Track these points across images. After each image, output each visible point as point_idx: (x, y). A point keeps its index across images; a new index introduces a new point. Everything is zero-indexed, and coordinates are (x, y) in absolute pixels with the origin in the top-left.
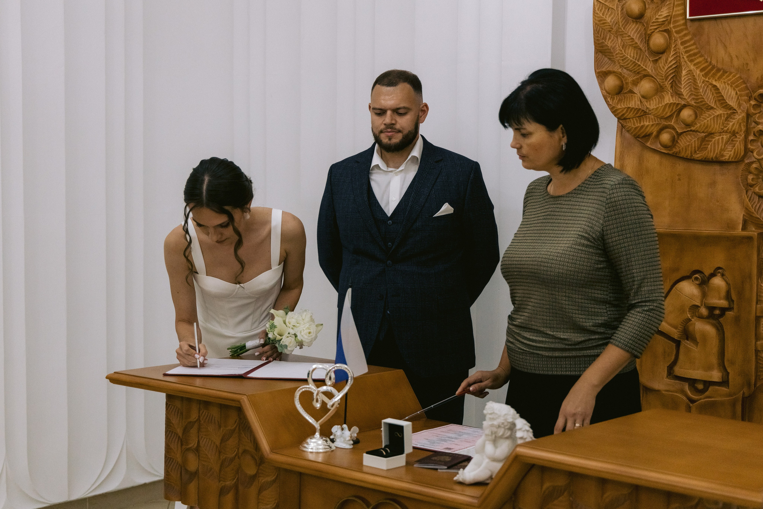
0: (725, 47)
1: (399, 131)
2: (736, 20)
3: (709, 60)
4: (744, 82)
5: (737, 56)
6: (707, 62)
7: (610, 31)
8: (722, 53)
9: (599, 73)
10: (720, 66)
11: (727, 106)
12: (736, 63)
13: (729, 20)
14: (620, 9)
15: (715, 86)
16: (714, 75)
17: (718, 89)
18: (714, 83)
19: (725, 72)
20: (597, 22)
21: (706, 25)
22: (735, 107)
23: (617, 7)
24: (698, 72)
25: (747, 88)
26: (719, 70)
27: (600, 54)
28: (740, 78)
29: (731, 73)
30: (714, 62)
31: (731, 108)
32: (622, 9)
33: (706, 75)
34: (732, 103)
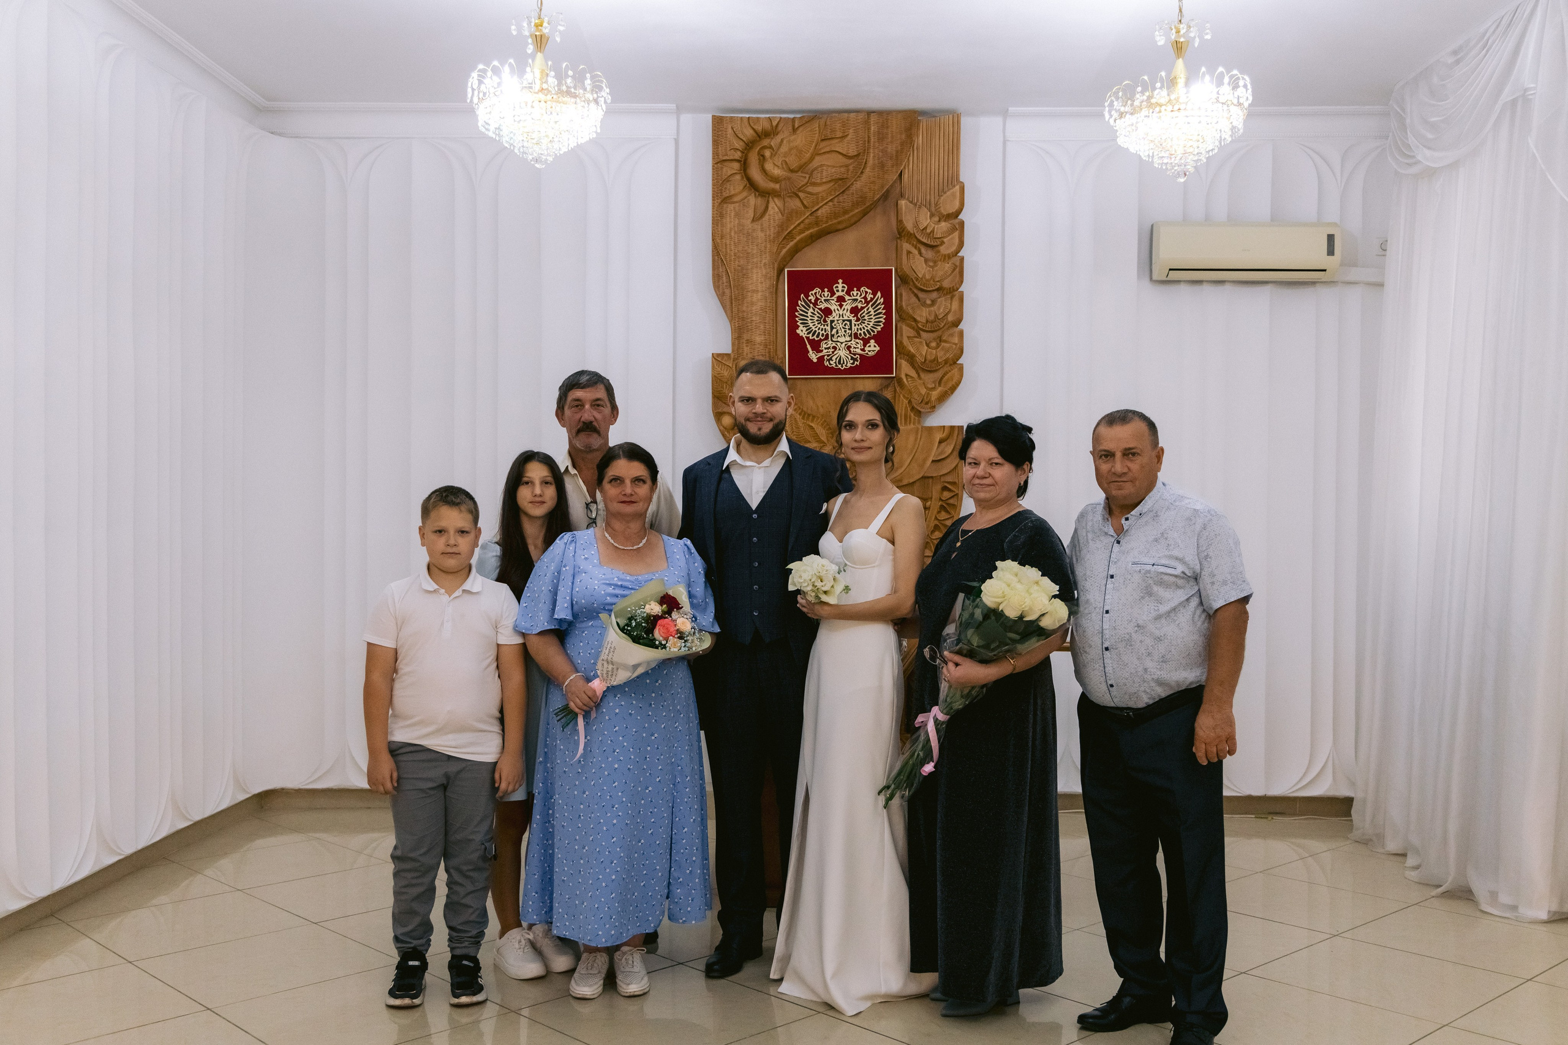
0: (813, 399)
1: (771, 420)
2: (822, 381)
3: (801, 407)
4: (828, 424)
5: (822, 406)
6: (800, 409)
7: (726, 382)
8: (811, 403)
9: (716, 413)
10: (809, 412)
11: (820, 441)
12: (821, 410)
13: (818, 380)
14: (734, 366)
15: (811, 426)
16: (808, 419)
17: (814, 429)
18: (811, 424)
19: (814, 417)
20: (717, 375)
21: (799, 383)
22: (826, 441)
23: (733, 365)
24: (798, 416)
25: (830, 428)
26: (809, 415)
27: (716, 399)
28: (825, 421)
29: (818, 418)
30: (805, 409)
31: (823, 442)
32: (736, 367)
33: (803, 418)
34: (824, 439)
